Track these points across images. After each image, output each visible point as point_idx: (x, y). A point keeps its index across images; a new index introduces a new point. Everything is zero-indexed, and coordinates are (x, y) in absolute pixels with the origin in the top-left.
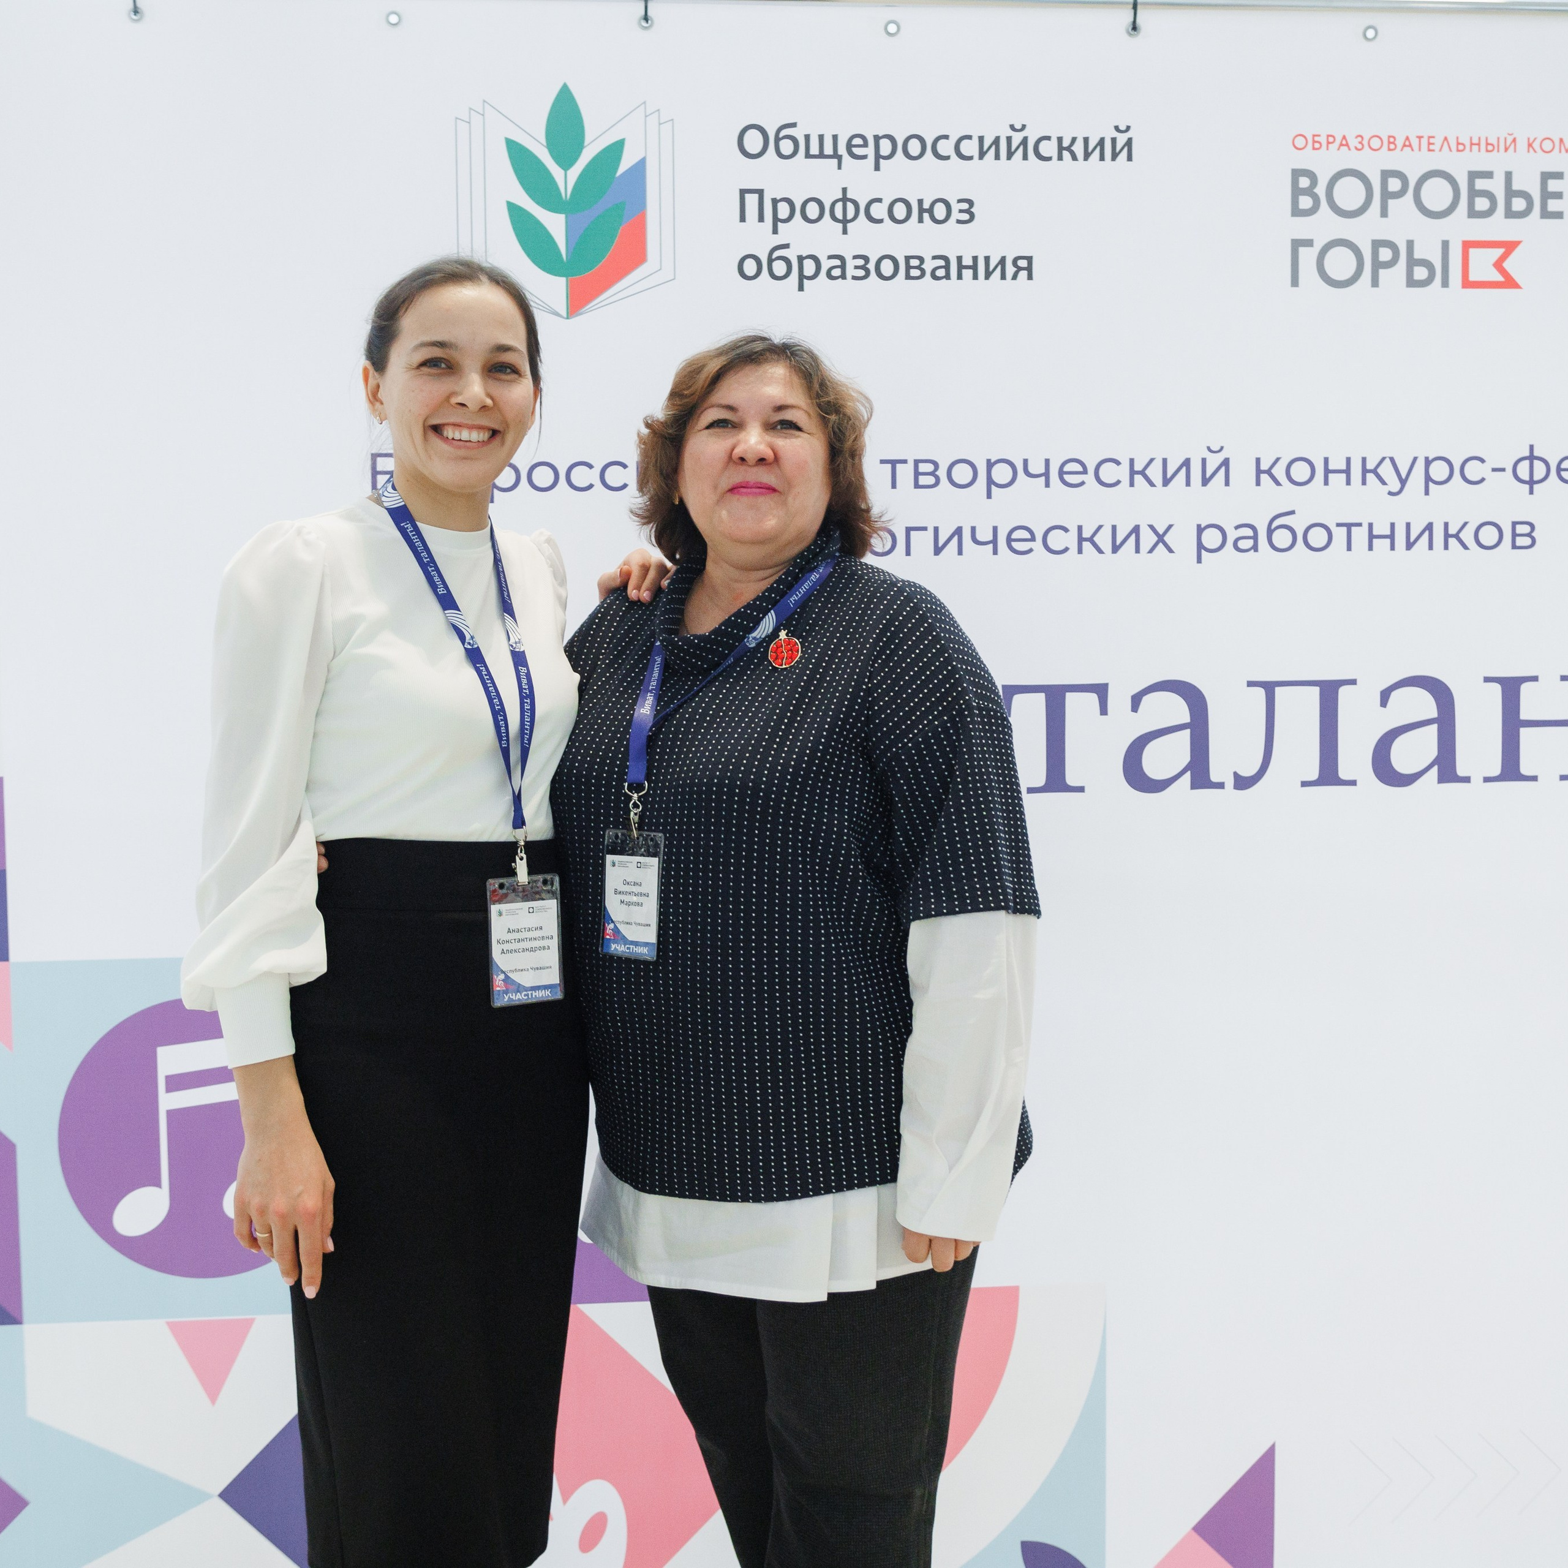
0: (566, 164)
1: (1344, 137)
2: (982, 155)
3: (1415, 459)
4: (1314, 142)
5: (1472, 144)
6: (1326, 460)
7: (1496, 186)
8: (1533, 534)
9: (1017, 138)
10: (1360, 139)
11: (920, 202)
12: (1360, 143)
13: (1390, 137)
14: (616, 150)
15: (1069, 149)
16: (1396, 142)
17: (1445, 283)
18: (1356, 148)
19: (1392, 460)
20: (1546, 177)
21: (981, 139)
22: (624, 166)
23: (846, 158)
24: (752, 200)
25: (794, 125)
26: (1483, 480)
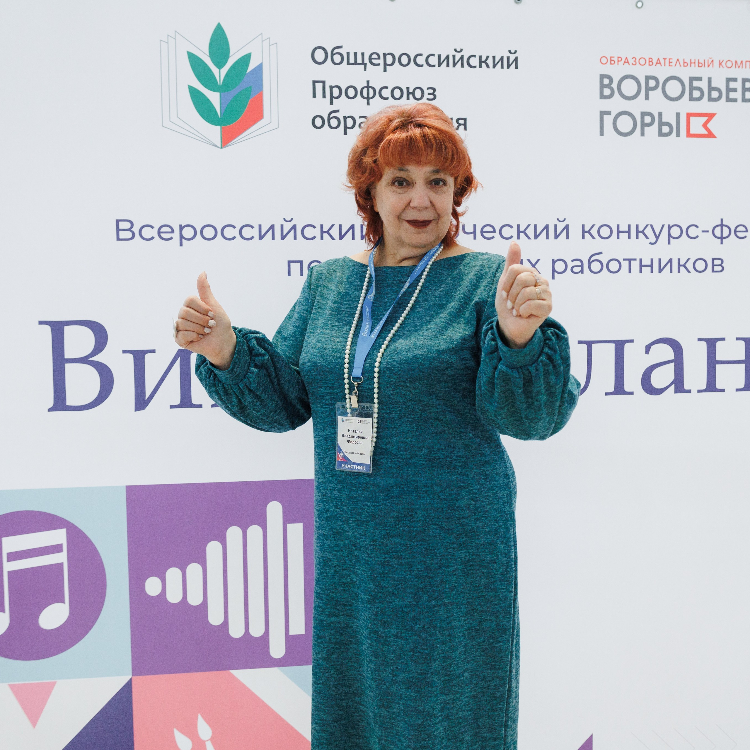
0: (220, 65)
1: (626, 58)
2: (440, 64)
3: (663, 226)
4: (611, 60)
5: (691, 63)
6: (618, 226)
7: (703, 85)
8: (723, 265)
9: (458, 56)
10: (634, 59)
11: (408, 89)
12: (635, 61)
13: (649, 59)
14: (247, 58)
15: (485, 62)
16: (653, 61)
17: (678, 135)
18: (632, 64)
19: (652, 226)
20: (729, 80)
21: (439, 56)
22: (251, 67)
23: (369, 65)
24: (319, 86)
25: (341, 47)
26: (697, 237)
